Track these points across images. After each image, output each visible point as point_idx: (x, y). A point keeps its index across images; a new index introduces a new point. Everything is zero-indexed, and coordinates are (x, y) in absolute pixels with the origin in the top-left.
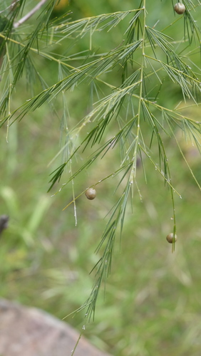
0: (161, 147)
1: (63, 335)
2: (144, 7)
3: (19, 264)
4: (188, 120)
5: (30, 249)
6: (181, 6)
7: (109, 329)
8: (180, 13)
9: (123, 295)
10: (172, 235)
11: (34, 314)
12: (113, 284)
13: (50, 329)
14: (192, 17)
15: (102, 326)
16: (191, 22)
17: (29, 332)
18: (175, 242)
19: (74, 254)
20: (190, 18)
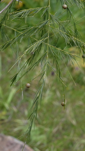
0: (57, 65)
1: (22, 147)
2: (49, 6)
3: (3, 117)
4: (69, 54)
5: (8, 111)
6: (65, 6)
7: (42, 144)
8: (65, 8)
9: (47, 130)
10: (63, 103)
11: (10, 138)
12: (43, 125)
13: (17, 144)
14: (70, 10)
15: (39, 143)
16: (70, 12)
17: (8, 146)
18: (65, 105)
19: (26, 113)
20: (69, 11)
